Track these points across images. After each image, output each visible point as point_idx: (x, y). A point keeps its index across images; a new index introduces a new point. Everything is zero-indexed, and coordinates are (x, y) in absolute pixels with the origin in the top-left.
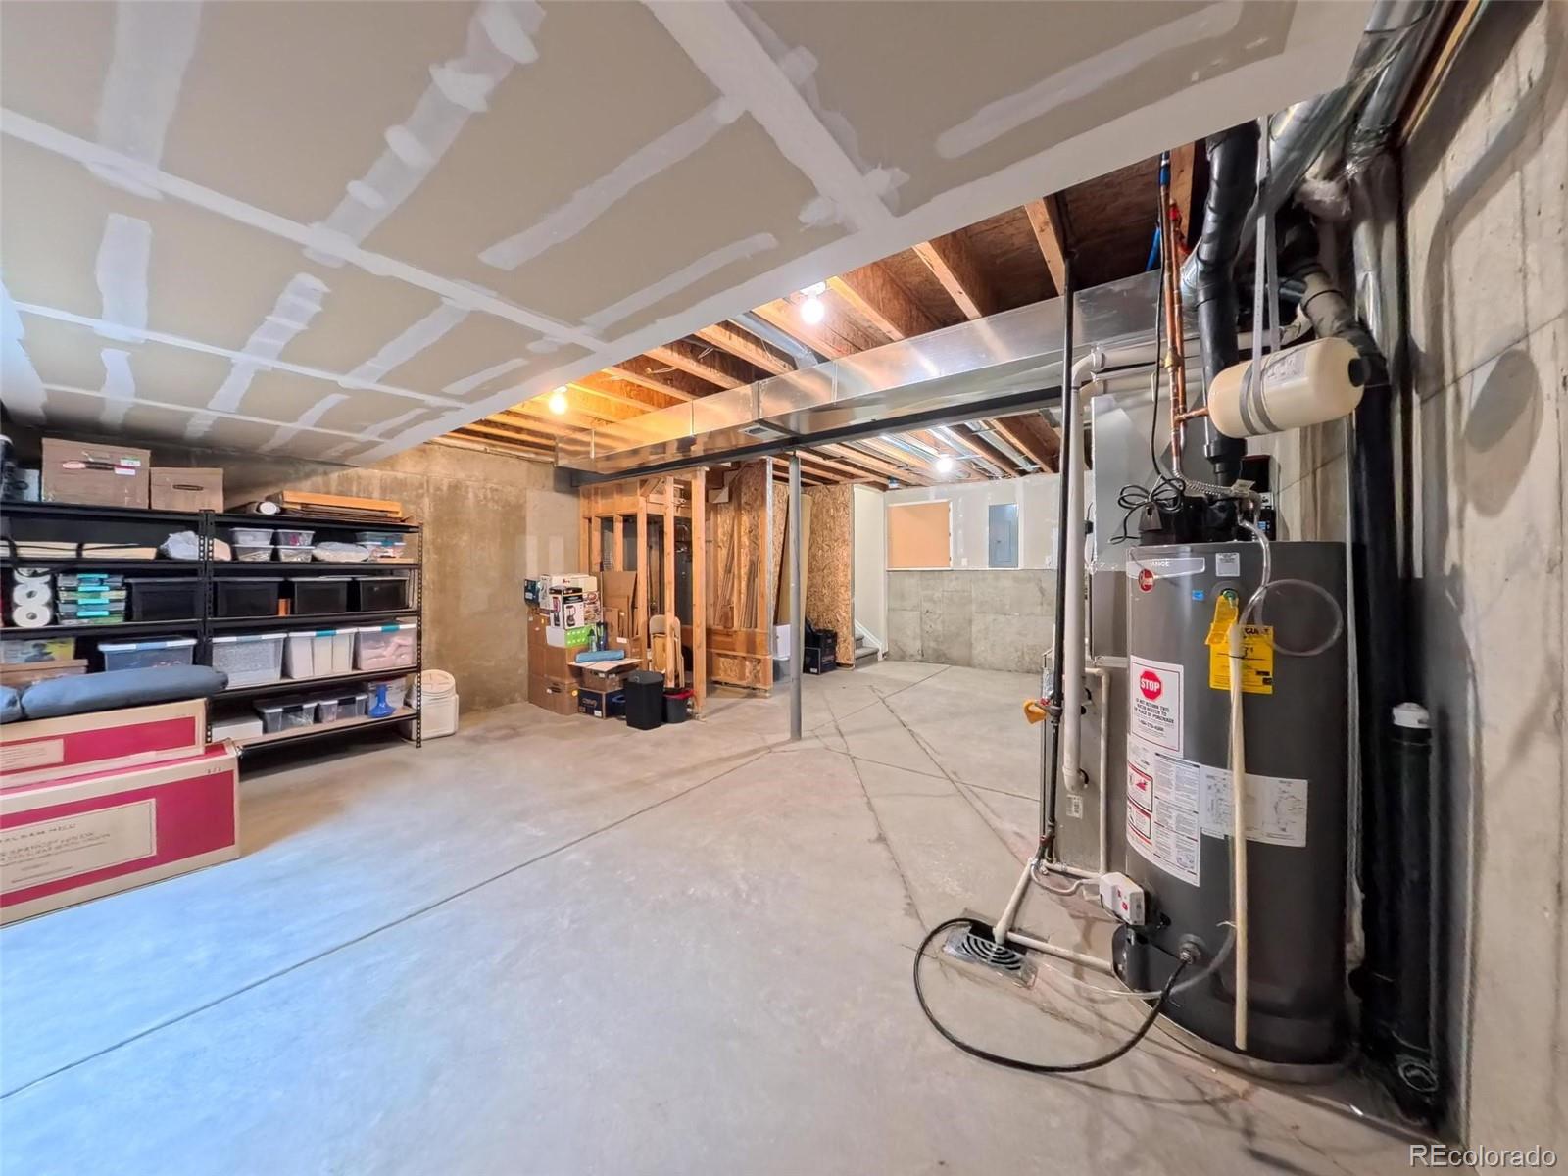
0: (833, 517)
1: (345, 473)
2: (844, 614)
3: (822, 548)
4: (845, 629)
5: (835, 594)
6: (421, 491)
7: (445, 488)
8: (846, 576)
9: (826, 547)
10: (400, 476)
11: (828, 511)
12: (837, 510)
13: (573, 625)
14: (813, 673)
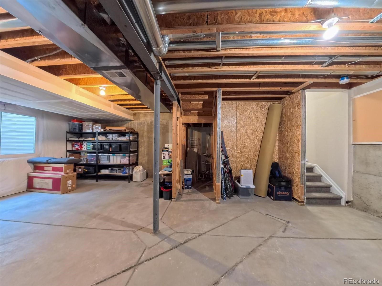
0: (292, 113)
1: (131, 122)
2: (297, 170)
3: (287, 131)
4: (297, 179)
5: (293, 157)
6: (145, 124)
7: (149, 123)
8: (298, 147)
9: (289, 130)
10: (141, 121)
11: (290, 109)
12: (294, 108)
13: (165, 159)
14: (271, 199)
